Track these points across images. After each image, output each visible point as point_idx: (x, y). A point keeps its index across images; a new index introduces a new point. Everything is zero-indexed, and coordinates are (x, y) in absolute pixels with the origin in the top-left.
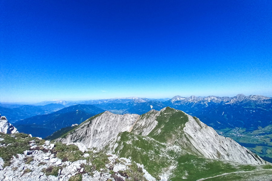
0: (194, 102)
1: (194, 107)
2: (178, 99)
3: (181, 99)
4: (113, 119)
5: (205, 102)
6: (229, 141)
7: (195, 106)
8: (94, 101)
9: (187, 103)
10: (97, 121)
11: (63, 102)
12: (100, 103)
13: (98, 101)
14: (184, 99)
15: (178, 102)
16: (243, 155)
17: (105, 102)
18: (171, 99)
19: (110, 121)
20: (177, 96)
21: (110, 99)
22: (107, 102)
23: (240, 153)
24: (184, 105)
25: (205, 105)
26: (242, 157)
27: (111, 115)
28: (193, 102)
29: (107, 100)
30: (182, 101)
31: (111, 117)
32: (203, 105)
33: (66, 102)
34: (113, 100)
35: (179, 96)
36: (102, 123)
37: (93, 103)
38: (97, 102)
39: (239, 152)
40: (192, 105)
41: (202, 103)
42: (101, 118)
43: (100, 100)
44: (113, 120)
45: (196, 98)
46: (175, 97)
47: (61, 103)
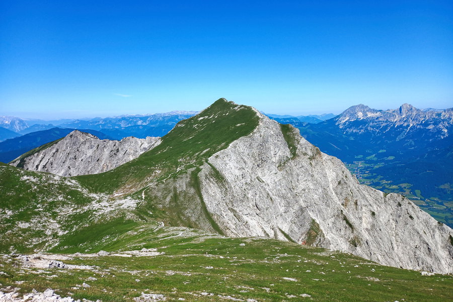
0: (408, 126)
1: (405, 139)
2: (360, 115)
3: (370, 115)
4: (90, 153)
5: (440, 126)
6: (394, 205)
7: (408, 136)
8: (105, 120)
9: (386, 127)
10: (44, 160)
11: (13, 123)
12: (123, 125)
13: (120, 120)
14: (378, 114)
15: (357, 123)
16: (423, 248)
17: (140, 123)
18: (338, 116)
19: (80, 159)
20: (359, 106)
21: (154, 115)
22: (144, 124)
23: (417, 243)
24: (374, 132)
25: (439, 131)
26: (422, 254)
27: (84, 143)
28: (405, 124)
29: (144, 119)
30: (372, 120)
31: (84, 148)
32: (434, 134)
33: (21, 122)
34: (164, 118)
35: (363, 108)
36: (55, 165)
37: (103, 125)
38: (115, 124)
39: (417, 238)
40: (400, 133)
41: (431, 127)
42: (54, 151)
43: (124, 119)
44: (88, 155)
45: (414, 113)
46: (352, 110)
47: (6, 125)
